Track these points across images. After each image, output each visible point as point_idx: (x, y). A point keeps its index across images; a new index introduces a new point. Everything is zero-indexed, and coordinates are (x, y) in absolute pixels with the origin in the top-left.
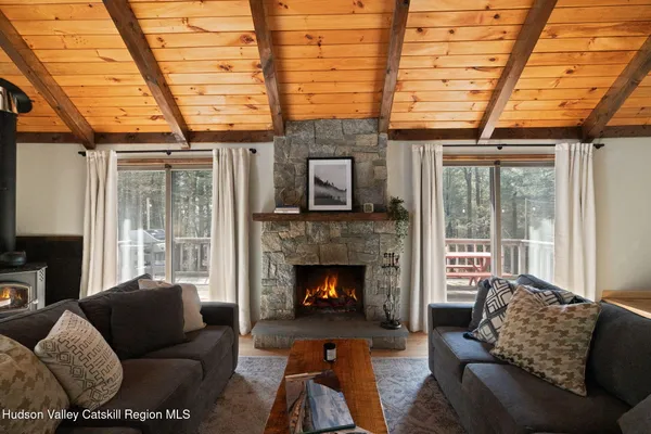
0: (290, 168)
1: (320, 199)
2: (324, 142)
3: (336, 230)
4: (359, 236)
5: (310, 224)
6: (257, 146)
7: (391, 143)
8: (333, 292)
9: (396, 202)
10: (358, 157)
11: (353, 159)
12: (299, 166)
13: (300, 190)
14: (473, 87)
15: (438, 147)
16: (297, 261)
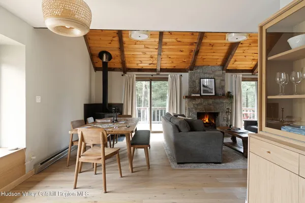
0: (194, 81)
1: (204, 91)
2: (205, 73)
3: (211, 101)
4: (217, 103)
5: (202, 99)
6: (182, 74)
7: (226, 74)
8: (207, 121)
9: (229, 93)
10: (216, 78)
11: (214, 79)
12: (197, 81)
13: (198, 89)
14: (253, 58)
15: (240, 75)
16: (198, 111)
